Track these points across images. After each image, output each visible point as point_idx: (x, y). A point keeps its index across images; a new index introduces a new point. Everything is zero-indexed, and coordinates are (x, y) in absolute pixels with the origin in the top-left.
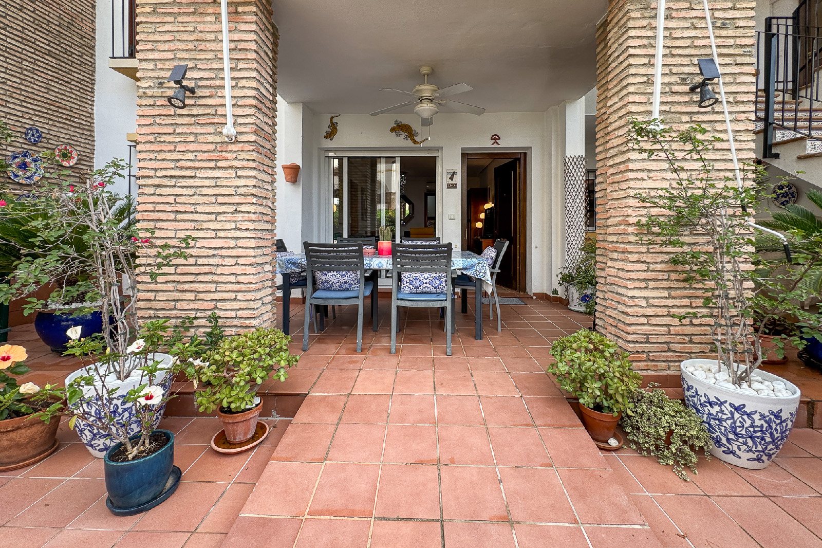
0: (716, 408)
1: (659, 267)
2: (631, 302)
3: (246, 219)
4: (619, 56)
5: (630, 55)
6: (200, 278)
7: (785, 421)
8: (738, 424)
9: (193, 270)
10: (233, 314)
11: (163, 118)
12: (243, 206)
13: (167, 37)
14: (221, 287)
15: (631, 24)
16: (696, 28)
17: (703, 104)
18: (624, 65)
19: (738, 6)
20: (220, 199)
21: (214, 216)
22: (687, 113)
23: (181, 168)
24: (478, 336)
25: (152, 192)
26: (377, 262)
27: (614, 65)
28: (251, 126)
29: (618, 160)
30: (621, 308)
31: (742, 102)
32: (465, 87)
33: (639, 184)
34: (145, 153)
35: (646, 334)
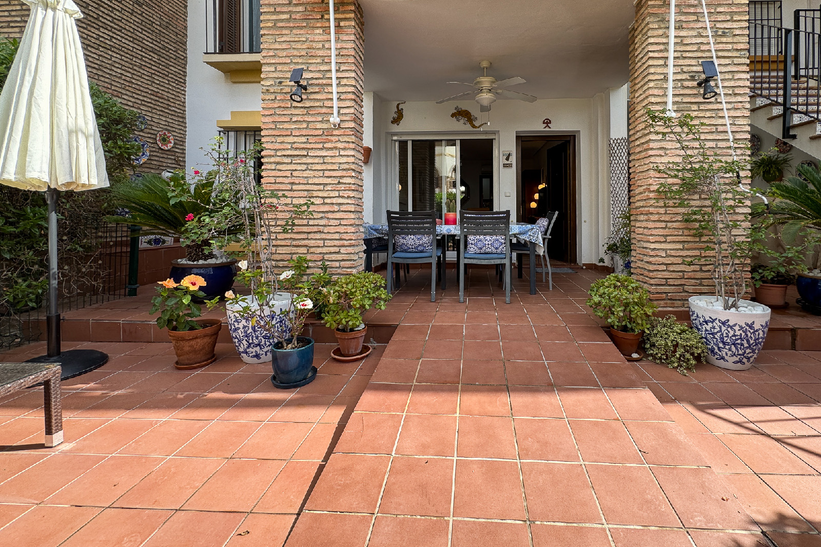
0: (710, 325)
1: (675, 225)
2: (652, 253)
3: (348, 188)
4: (642, 58)
5: (650, 58)
6: (311, 236)
7: (757, 331)
8: (725, 335)
9: (305, 229)
10: (337, 264)
11: (282, 109)
12: (345, 178)
13: (284, 46)
14: (328, 243)
15: (650, 33)
16: (702, 36)
17: (706, 96)
18: (646, 65)
19: (735, 19)
20: (327, 173)
21: (322, 186)
22: (696, 103)
23: (296, 149)
24: (533, 292)
25: (273, 168)
26: (446, 229)
27: (639, 64)
28: (351, 115)
29: (643, 140)
30: (646, 259)
31: (739, 94)
32: (519, 80)
33: (658, 160)
34: (268, 137)
35: (665, 278)
